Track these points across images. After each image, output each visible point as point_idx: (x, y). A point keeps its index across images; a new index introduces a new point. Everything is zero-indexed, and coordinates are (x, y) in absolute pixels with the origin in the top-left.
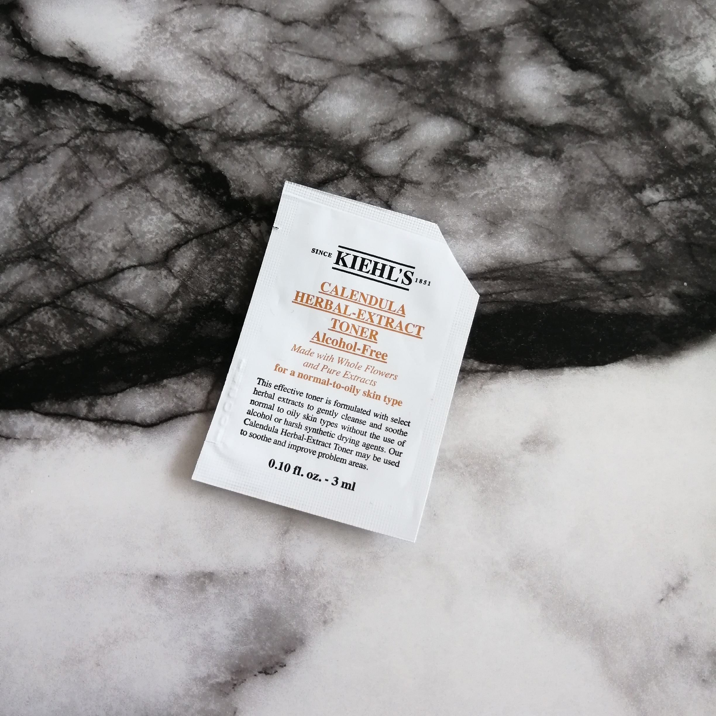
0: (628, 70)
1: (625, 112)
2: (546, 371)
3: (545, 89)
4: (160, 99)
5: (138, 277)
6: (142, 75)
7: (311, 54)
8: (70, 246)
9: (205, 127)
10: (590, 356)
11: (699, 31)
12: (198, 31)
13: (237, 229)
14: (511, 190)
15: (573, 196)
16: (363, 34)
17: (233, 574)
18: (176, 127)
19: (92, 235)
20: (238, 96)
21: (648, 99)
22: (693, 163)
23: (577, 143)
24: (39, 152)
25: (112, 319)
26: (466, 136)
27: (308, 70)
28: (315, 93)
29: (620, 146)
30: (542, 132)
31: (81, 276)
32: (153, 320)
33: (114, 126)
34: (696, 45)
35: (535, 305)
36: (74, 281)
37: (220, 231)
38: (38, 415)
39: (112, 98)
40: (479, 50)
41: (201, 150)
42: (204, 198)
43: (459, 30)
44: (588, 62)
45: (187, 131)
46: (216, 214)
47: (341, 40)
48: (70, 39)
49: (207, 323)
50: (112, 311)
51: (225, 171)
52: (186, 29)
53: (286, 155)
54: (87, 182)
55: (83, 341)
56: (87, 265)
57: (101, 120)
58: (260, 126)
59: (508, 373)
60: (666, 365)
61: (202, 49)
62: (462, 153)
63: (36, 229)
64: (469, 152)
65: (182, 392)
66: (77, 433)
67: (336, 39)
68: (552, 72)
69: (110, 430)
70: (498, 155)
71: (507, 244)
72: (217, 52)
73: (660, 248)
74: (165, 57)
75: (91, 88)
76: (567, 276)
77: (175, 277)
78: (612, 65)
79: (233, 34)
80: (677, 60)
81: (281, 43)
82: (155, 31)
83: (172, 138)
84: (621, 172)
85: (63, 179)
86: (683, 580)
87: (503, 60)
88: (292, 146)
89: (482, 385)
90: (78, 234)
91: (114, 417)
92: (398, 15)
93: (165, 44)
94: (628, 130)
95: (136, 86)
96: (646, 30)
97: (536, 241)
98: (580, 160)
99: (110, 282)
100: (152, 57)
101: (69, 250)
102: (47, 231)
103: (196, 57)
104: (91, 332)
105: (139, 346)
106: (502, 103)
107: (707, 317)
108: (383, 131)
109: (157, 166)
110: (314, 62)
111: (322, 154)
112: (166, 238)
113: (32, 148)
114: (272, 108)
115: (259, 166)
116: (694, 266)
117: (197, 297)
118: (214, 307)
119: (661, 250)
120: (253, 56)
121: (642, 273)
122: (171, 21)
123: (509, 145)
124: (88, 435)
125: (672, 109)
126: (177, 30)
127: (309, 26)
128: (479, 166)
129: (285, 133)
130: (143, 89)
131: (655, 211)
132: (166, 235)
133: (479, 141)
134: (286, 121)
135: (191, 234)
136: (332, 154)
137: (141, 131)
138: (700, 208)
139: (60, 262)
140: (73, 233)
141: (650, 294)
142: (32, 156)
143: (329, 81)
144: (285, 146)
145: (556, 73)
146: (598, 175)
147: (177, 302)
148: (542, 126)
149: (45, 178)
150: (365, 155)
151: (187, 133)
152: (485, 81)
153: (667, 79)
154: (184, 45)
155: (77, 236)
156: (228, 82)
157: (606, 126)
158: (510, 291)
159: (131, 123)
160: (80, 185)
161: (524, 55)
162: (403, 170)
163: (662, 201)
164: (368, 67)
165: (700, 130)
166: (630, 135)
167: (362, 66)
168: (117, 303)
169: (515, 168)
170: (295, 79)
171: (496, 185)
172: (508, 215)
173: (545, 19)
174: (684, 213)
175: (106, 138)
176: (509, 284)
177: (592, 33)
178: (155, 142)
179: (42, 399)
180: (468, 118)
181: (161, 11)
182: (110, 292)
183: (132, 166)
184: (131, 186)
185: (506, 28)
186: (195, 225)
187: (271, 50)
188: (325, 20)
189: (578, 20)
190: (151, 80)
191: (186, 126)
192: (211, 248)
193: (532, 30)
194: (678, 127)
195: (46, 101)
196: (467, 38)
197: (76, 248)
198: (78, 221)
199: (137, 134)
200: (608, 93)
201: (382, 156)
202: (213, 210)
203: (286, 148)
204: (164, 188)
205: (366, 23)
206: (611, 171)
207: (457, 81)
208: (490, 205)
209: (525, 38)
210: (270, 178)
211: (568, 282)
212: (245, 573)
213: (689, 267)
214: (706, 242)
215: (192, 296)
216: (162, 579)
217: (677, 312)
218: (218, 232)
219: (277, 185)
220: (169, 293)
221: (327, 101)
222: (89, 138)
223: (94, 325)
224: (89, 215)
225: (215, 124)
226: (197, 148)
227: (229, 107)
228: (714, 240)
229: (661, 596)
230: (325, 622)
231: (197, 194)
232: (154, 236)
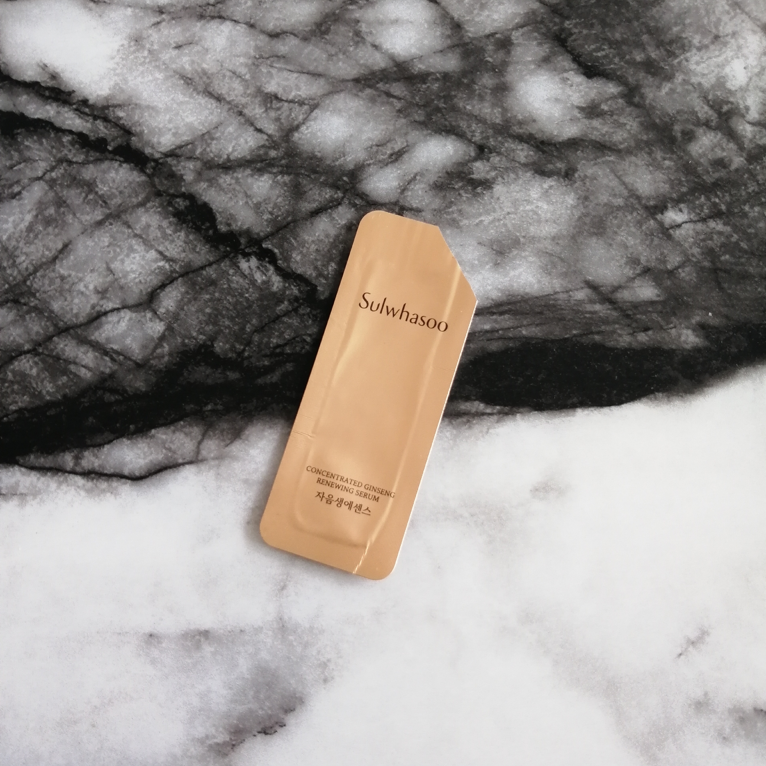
0: (649, 77)
1: (646, 124)
2: (557, 413)
3: (557, 100)
4: (139, 125)
5: (122, 320)
6: (120, 98)
7: (300, 69)
8: (49, 289)
9: (189, 155)
10: (605, 395)
11: (729, 29)
12: (179, 47)
13: (225, 266)
14: (519, 215)
15: (587, 220)
17: (230, 632)
18: (157, 156)
19: (72, 276)
20: (223, 119)
21: (671, 109)
22: (720, 179)
23: (592, 160)
24: (14, 188)
25: (96, 366)
26: (470, 156)
27: (298, 88)
28: (306, 113)
29: (639, 162)
30: (553, 149)
31: (63, 321)
32: (139, 366)
33: (92, 156)
34: (725, 44)
35: (545, 341)
36: (56, 325)
37: (207, 269)
38: (23, 469)
39: (89, 125)
40: (485, 58)
41: (184, 180)
42: (189, 232)
43: (463, 36)
44: (605, 67)
45: (169, 160)
46: (202, 250)
47: (333, 53)
48: (41, 61)
49: (195, 368)
50: (96, 358)
51: (211, 203)
52: (165, 46)
53: (276, 182)
54: (65, 219)
55: (67, 390)
56: (68, 308)
57: (78, 150)
58: (247, 152)
59: (516, 415)
60: (688, 403)
61: (183, 68)
62: (466, 176)
63: (13, 272)
65: (172, 442)
66: (64, 487)
67: (327, 51)
68: (564, 80)
69: (98, 484)
70: (505, 177)
71: (514, 276)
72: (199, 70)
73: (683, 275)
74: (143, 78)
75: (66, 115)
76: (581, 309)
77: (161, 320)
78: (631, 71)
79: (216, 50)
80: (703, 62)
81: (268, 58)
82: (132, 49)
83: (154, 168)
84: (641, 191)
85: (40, 217)
86: (703, 634)
87: (510, 69)
88: (282, 173)
89: (488, 429)
90: (57, 275)
91: (101, 469)
92: (396, 22)
93: (143, 64)
94: (648, 143)
95: (113, 111)
96: (670, 29)
97: (546, 270)
98: (596, 179)
99: (93, 327)
100: (130, 79)
101: (49, 293)
102: (25, 274)
103: (177, 76)
104: (75, 381)
105: (125, 395)
106: (510, 118)
107: (734, 350)
108: (380, 154)
109: (138, 199)
110: (304, 77)
111: (313, 181)
112: (150, 277)
113: (6, 183)
114: (260, 131)
115: (247, 196)
116: (721, 294)
117: (184, 340)
118: (203, 351)
119: (683, 277)
120: (237, 73)
121: (664, 303)
122: (148, 37)
123: (517, 165)
124: (75, 489)
125: (698, 117)
126: (156, 47)
127: (298, 37)
128: (485, 189)
129: (274, 159)
130: (121, 114)
131: (677, 234)
132: (150, 275)
133: (485, 161)
134: (274, 145)
135: (177, 272)
136: (325, 180)
137: (120, 161)
138: (728, 229)
139: (39, 306)
140: (52, 275)
141: (672, 325)
142: (6, 191)
143: (321, 99)
145: (569, 82)
146: (615, 195)
147: (164, 347)
148: (553, 142)
149: (21, 216)
150: (361, 181)
151: (169, 162)
152: (491, 94)
153: (692, 85)
154: (164, 63)
155: (57, 278)
156: (212, 104)
157: (625, 140)
158: (518, 327)
159: (110, 152)
160: (58, 222)
161: (534, 62)
162: (402, 196)
163: (686, 222)
164: (363, 82)
165: (728, 141)
166: (651, 150)
167: (357, 81)
168: (100, 349)
169: (524, 190)
170: (284, 98)
171: (503, 210)
172: (516, 243)
173: (557, 20)
174: (709, 236)
175: (84, 170)
176: (516, 319)
177: (609, 34)
178: (135, 173)
179: (26, 452)
180: (472, 136)
181: (138, 27)
182: (93, 338)
183: (112, 199)
184: (112, 221)
185: (514, 33)
186: (180, 262)
187: (258, 66)
188: (315, 31)
189: (594, 21)
190: (130, 104)
191: (168, 155)
192: (197, 287)
193: (543, 33)
194: (704, 138)
195: (19, 131)
196: (470, 44)
197: (56, 291)
198: (57, 261)
199: (116, 164)
200: (626, 102)
201: (379, 181)
202: (199, 246)
203: (275, 175)
204: (146, 223)
205: (360, 31)
206: (630, 191)
207: (460, 95)
208: (497, 232)
209: (535, 43)
210: (259, 209)
211: (581, 315)
212: (241, 631)
213: (714, 295)
214: (734, 267)
215: (179, 340)
216: (157, 637)
217: (700, 345)
218: (205, 270)
219: (266, 216)
220: (155, 336)
221: (319, 121)
222: (65, 170)
223: (77, 373)
224: (69, 254)
225: (198, 151)
226: (181, 178)
227: (214, 131)
228: (742, 264)
229: (679, 651)
230: (325, 681)
231: (181, 229)
232: (137, 276)
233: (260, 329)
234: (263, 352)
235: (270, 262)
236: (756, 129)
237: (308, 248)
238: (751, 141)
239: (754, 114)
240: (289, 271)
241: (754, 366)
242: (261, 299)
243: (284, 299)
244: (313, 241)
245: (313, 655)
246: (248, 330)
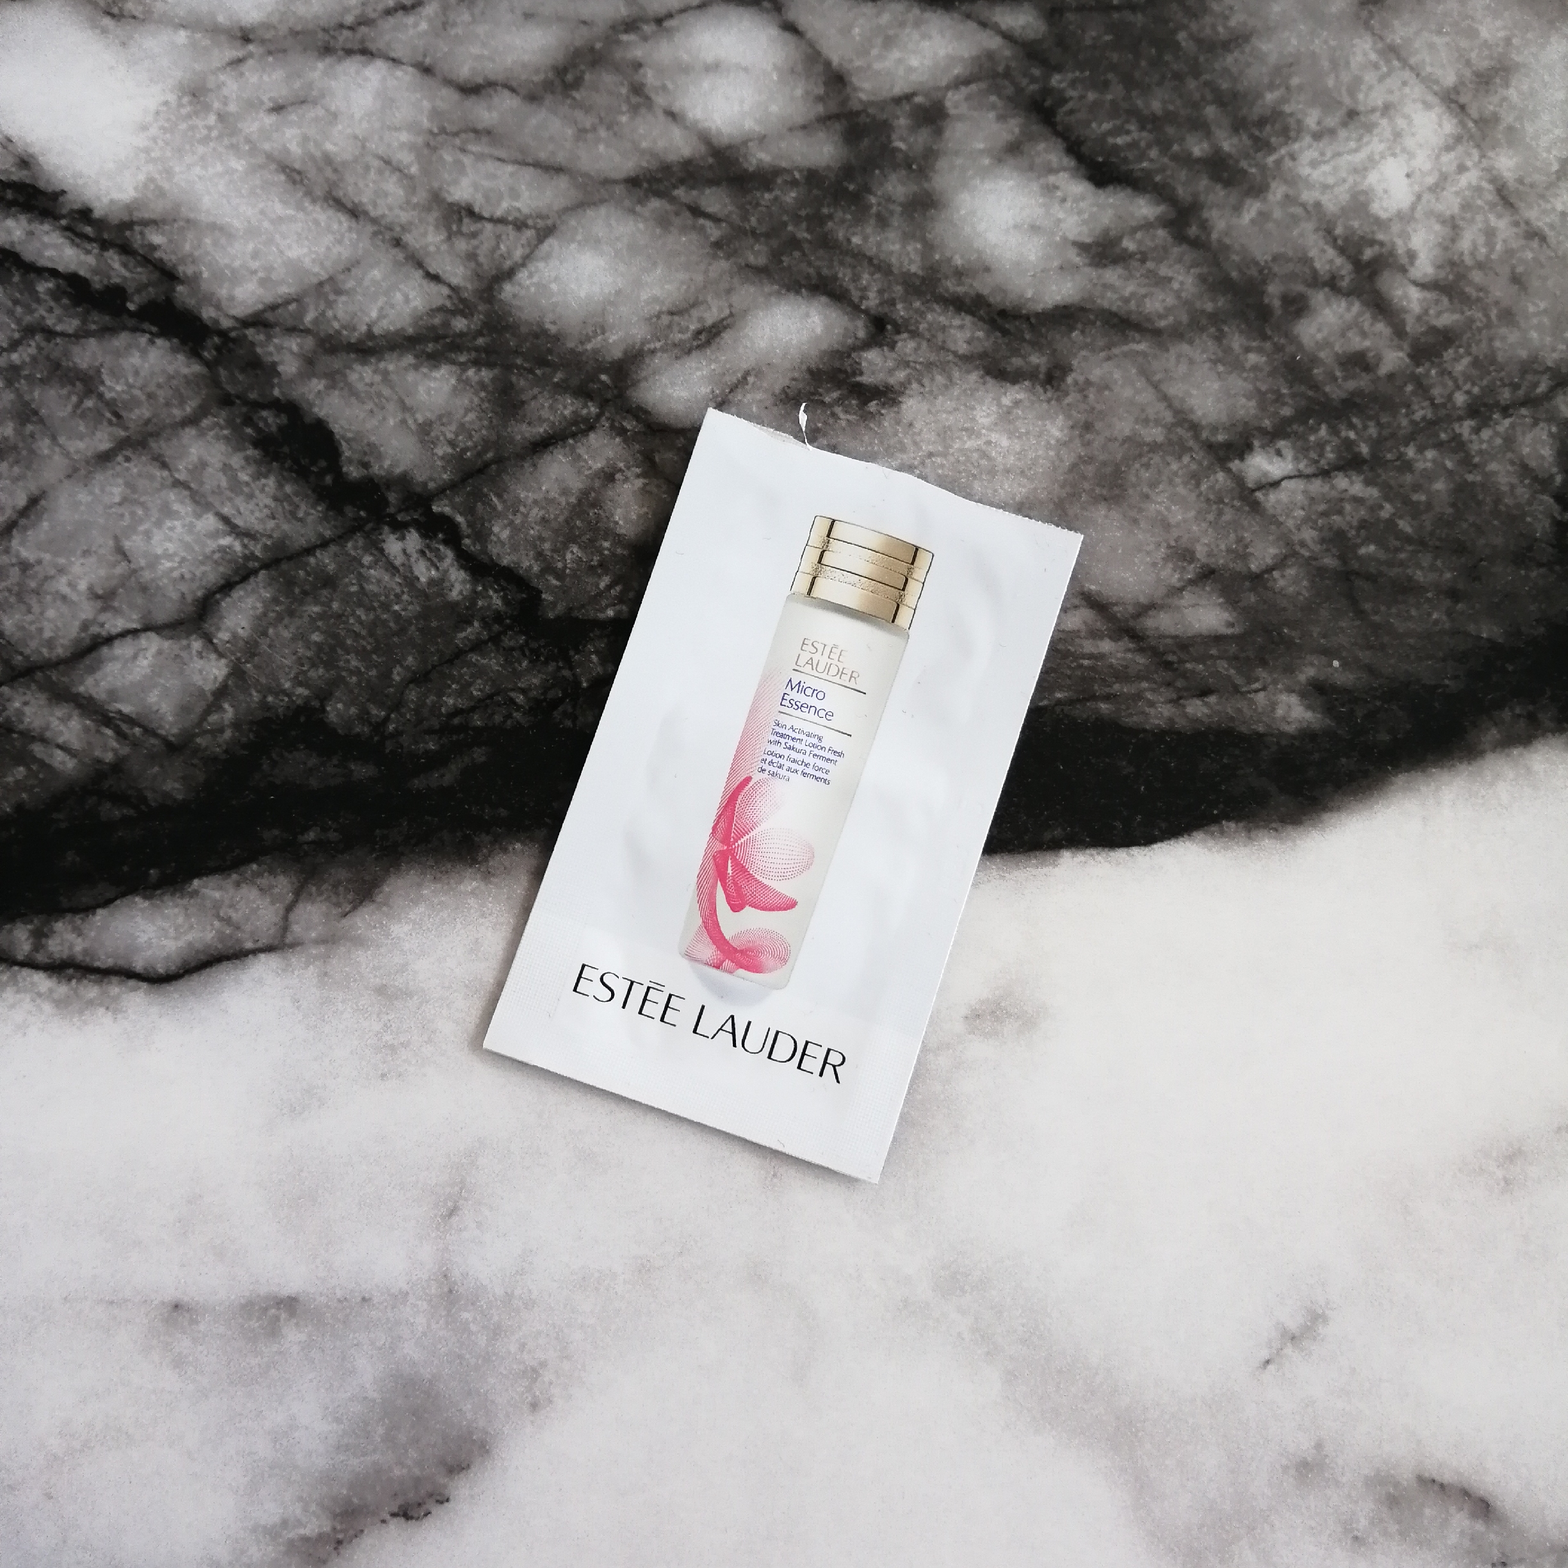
0: (1219, 187)
1: (1211, 279)
2: (1023, 858)
3: (1034, 229)
4: (193, 262)
5: (141, 655)
6: (156, 209)
7: (520, 157)
9: (290, 323)
10: (1118, 824)
11: (1377, 97)
12: (278, 109)
13: (355, 548)
14: (952, 459)
15: (1090, 470)
16: (635, 109)
17: (339, 1301)
18: (226, 323)
19: (45, 562)
20: (360, 252)
21: (1261, 249)
22: (1358, 393)
23: (1102, 350)
25: (86, 746)
26: (857, 338)
27: (514, 194)
28: (529, 244)
29: (1198, 355)
30: (1024, 326)
31: (21, 654)
32: (174, 748)
33: (94, 322)
34: (1369, 128)
37: (318, 553)
39: (91, 260)
40: (890, 142)
41: (278, 374)
42: (284, 478)
43: (847, 99)
44: (1131, 167)
45: (250, 332)
46: (309, 515)
47: (588, 125)
49: (286, 754)
50: (86, 730)
51: (330, 420)
52: (252, 105)
53: (464, 382)
54: (34, 446)
55: (24, 795)
56: (33, 628)
57: (65, 308)
58: (408, 320)
60: (1290, 843)
61: (287, 151)
62: (848, 377)
64: (861, 374)
65: (231, 906)
66: (9, 995)
67: (576, 123)
68: (1050, 189)
69: (81, 989)
70: (926, 381)
72: (318, 154)
73: (1281, 583)
74: (204, 167)
75: (46, 239)
76: (1073, 650)
77: (221, 655)
78: (1183, 175)
79: (352, 116)
80: (1325, 162)
81: (456, 134)
82: (184, 111)
83: (218, 349)
84: (1200, 413)
86: (1315, 1320)
87: (942, 164)
88: (477, 363)
90: (14, 560)
91: (88, 959)
92: (714, 68)
93: (205, 140)
94: (1215, 319)
95: (141, 233)
96: (1259, 95)
98: (1107, 387)
99: (82, 666)
100: (177, 169)
103: (273, 167)
104: (41, 776)
106: (939, 262)
107: (1383, 737)
108: (676, 329)
109: (184, 410)
110: (528, 173)
111: (543, 381)
112: (203, 568)
114: (435, 278)
115: (404, 407)
116: (1358, 623)
117: (265, 697)
118: (302, 719)
119: (1282, 589)
120: (394, 163)
121: (1240, 639)
122: (219, 87)
123: (951, 357)
124: (33, 1000)
125: (1315, 272)
126: (232, 108)
127: (518, 94)
128: (884, 405)
129: (462, 335)
130: (156, 239)
131: (1272, 500)
132: (202, 563)
133: (885, 348)
134: (463, 307)
135: (256, 558)
136: (563, 381)
137: (151, 333)
138: (1373, 493)
140: (4, 559)
141: (1257, 686)
143: (560, 217)
144: (461, 364)
145: (1059, 194)
146: (1146, 422)
147: (224, 711)
148: (1024, 312)
150: (635, 384)
151: (250, 338)
152: (902, 214)
153: (1304, 205)
154: (248, 141)
155: (13, 565)
156: (343, 221)
157: (1169, 310)
159: (131, 314)
160: (19, 453)
161: (987, 152)
163: (1290, 477)
164: (645, 185)
165: (1374, 318)
166: (1221, 331)
167: (633, 182)
168: (96, 712)
169: (962, 408)
170: (486, 215)
173: (1036, 72)
174: (1336, 506)
175: (76, 350)
177: (1140, 103)
178: (181, 357)
181: (197, 67)
182: (82, 689)
183: (131, 410)
185: (950, 94)
186: (264, 539)
187: (435, 149)
188: (552, 83)
189: (1110, 76)
190: (175, 220)
191: (248, 322)
192: (297, 590)
193: (1009, 98)
194: (1327, 311)
196: (863, 116)
197: (9, 590)
198: (15, 532)
199: (143, 339)
200: (1175, 238)
201: (673, 384)
202: (303, 507)
203: (464, 367)
204: (200, 459)
205: (643, 85)
206: (1177, 412)
207: (839, 214)
209: (992, 115)
210: (428, 434)
211: (1072, 662)
212: (364, 1299)
213: (1344, 625)
214: (1384, 568)
215: (256, 696)
216: (188, 1310)
217: (1316, 725)
218: (314, 555)
219: (442, 450)
220: (207, 688)
221: (554, 263)
222: (40, 348)
223: (47, 761)
224: (39, 518)
225: (309, 317)
226: (272, 370)
227: (342, 277)
228: (1402, 564)
229: (1265, 1354)
230: (534, 1406)
231: (269, 471)
232: (176, 565)
233: (419, 678)
234: (426, 725)
235: (446, 542)
236: (1429, 295)
237: (526, 516)
238: (1419, 319)
239: (1425, 267)
240: (485, 559)
241: (1423, 771)
242: (425, 615)
243: (473, 616)
244: (535, 502)
245: (509, 1353)
246: (397, 678)
